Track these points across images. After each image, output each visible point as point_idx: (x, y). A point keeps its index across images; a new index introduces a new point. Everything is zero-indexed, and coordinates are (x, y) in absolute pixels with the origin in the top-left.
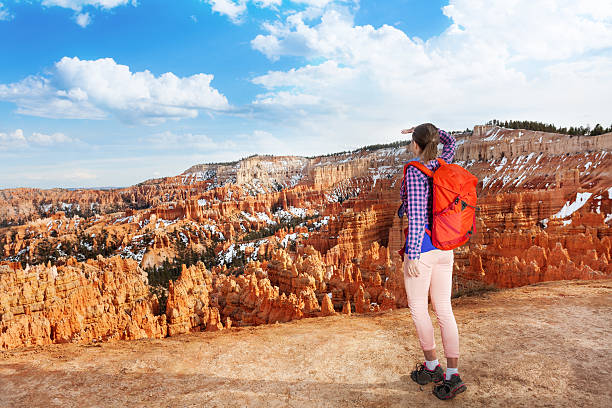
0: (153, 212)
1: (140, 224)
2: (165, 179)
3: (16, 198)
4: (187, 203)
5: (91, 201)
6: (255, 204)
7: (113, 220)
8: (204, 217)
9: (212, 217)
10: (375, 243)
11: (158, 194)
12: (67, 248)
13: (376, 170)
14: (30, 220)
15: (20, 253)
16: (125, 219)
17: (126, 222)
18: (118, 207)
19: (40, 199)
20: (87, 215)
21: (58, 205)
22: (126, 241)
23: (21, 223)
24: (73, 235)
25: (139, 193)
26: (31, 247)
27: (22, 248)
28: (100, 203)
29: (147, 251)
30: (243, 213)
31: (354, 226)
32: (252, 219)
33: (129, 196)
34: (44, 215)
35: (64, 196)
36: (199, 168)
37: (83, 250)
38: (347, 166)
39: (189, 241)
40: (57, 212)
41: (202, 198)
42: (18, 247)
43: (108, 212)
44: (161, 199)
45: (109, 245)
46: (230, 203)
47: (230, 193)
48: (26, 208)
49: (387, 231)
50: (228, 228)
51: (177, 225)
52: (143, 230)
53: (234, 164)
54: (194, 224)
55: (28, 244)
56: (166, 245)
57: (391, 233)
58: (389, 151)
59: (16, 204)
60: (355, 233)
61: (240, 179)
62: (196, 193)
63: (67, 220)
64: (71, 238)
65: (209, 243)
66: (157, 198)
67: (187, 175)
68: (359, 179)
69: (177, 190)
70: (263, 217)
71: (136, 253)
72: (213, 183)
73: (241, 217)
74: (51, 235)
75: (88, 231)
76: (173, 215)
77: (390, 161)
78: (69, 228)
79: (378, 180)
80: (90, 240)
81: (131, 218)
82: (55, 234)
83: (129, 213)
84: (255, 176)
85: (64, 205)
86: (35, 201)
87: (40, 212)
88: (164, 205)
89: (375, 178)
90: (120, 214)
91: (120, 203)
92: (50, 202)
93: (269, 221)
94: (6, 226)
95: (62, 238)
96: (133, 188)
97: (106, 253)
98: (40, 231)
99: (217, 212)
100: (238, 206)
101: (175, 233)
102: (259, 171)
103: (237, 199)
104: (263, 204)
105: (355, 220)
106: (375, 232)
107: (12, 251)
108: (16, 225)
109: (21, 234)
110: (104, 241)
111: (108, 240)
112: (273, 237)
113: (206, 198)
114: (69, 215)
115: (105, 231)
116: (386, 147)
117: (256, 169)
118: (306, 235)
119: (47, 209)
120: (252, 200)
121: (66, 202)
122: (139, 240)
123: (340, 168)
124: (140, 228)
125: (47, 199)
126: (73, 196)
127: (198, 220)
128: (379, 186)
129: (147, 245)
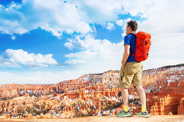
0: (65, 95)
1: (60, 100)
2: (71, 81)
3: (11, 87)
4: (80, 91)
5: (40, 89)
6: (111, 92)
7: (48, 98)
8: (88, 98)
9: (91, 98)
10: (170, 113)
11: (68, 87)
12: (29, 110)
13: (169, 78)
14: (15, 97)
15: (10, 112)
16: (53, 98)
17: (54, 99)
18: (50, 92)
19: (20, 88)
20: (38, 96)
21: (26, 91)
22: (53, 107)
23: (12, 98)
24: (32, 104)
25: (60, 86)
26: (14, 109)
27: (11, 109)
28: (44, 90)
29: (62, 113)
30: (105, 96)
31: (159, 104)
32: (109, 99)
33: (56, 88)
34: (21, 95)
35: (30, 87)
36: (86, 76)
37: (34, 111)
38: (154, 76)
39: (80, 109)
40: (26, 94)
41: (87, 89)
42: (9, 109)
43: (47, 95)
44: (69, 89)
45: (46, 109)
46: (99, 91)
47: (99, 88)
48: (14, 92)
49: (177, 108)
50: (98, 103)
51: (75, 101)
52: (61, 103)
53: (101, 74)
54: (83, 101)
55: (13, 107)
56: (70, 110)
57: (179, 109)
58: (176, 68)
59: (10, 90)
60: (159, 108)
61: (104, 81)
62: (84, 87)
63: (30, 97)
64: (31, 106)
65: (89, 110)
66: (67, 89)
67: (80, 79)
68: (161, 82)
69: (76, 86)
70: (114, 99)
71: (57, 113)
72: (91, 83)
73: (104, 98)
74: (23, 104)
75: (38, 103)
76: (74, 97)
77: (177, 73)
78: (30, 101)
79: (170, 83)
80: (38, 107)
81: (56, 97)
82: (24, 104)
83: (55, 95)
84: (111, 80)
85: (29, 91)
86: (18, 89)
87: (19, 94)
88: (70, 92)
89: (169, 81)
90: (51, 95)
91: (52, 91)
92: (24, 89)
93: (117, 101)
94: (6, 99)
95: (27, 105)
96: (58, 84)
97: (45, 113)
98: (18, 102)
99: (93, 95)
100: (103, 93)
101: (74, 105)
102: (112, 78)
103: (102, 90)
104: (114, 93)
105: (159, 101)
106: (170, 108)
107: (7, 110)
108: (10, 99)
109: (11, 103)
110: (44, 107)
111: (45, 107)
112: (119, 108)
113: (89, 89)
114: (31, 95)
115: (44, 103)
116: (174, 66)
117: (111, 77)
118: (135, 108)
119: (22, 92)
120: (109, 91)
121: (30, 90)
122: (58, 107)
123: (151, 76)
124: (59, 102)
125: (23, 88)
126: (33, 87)
127: (84, 99)
128: (171, 85)
129: (62, 110)
